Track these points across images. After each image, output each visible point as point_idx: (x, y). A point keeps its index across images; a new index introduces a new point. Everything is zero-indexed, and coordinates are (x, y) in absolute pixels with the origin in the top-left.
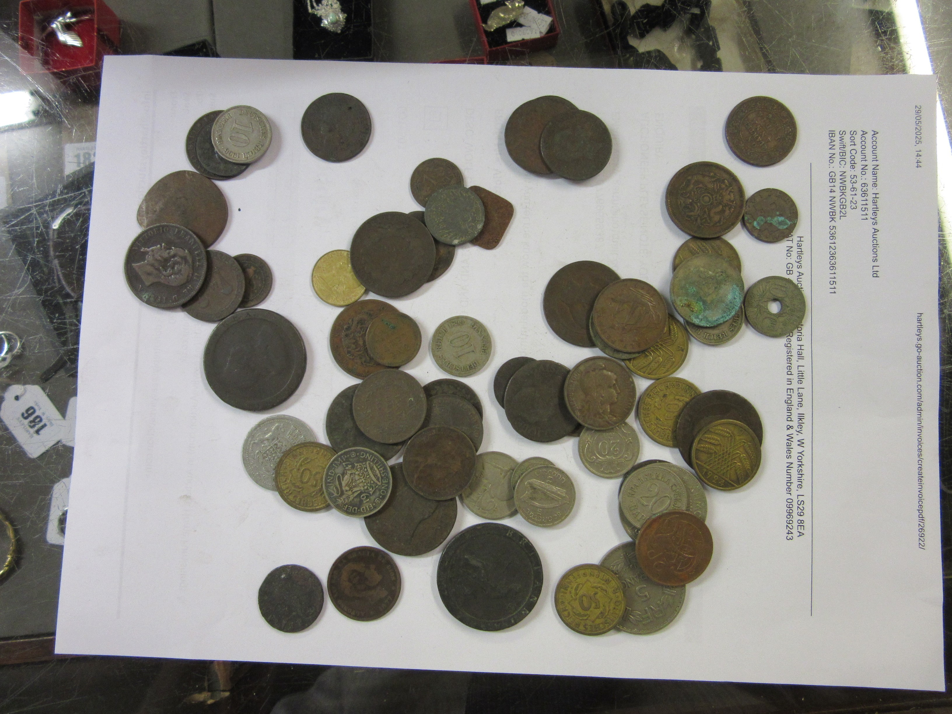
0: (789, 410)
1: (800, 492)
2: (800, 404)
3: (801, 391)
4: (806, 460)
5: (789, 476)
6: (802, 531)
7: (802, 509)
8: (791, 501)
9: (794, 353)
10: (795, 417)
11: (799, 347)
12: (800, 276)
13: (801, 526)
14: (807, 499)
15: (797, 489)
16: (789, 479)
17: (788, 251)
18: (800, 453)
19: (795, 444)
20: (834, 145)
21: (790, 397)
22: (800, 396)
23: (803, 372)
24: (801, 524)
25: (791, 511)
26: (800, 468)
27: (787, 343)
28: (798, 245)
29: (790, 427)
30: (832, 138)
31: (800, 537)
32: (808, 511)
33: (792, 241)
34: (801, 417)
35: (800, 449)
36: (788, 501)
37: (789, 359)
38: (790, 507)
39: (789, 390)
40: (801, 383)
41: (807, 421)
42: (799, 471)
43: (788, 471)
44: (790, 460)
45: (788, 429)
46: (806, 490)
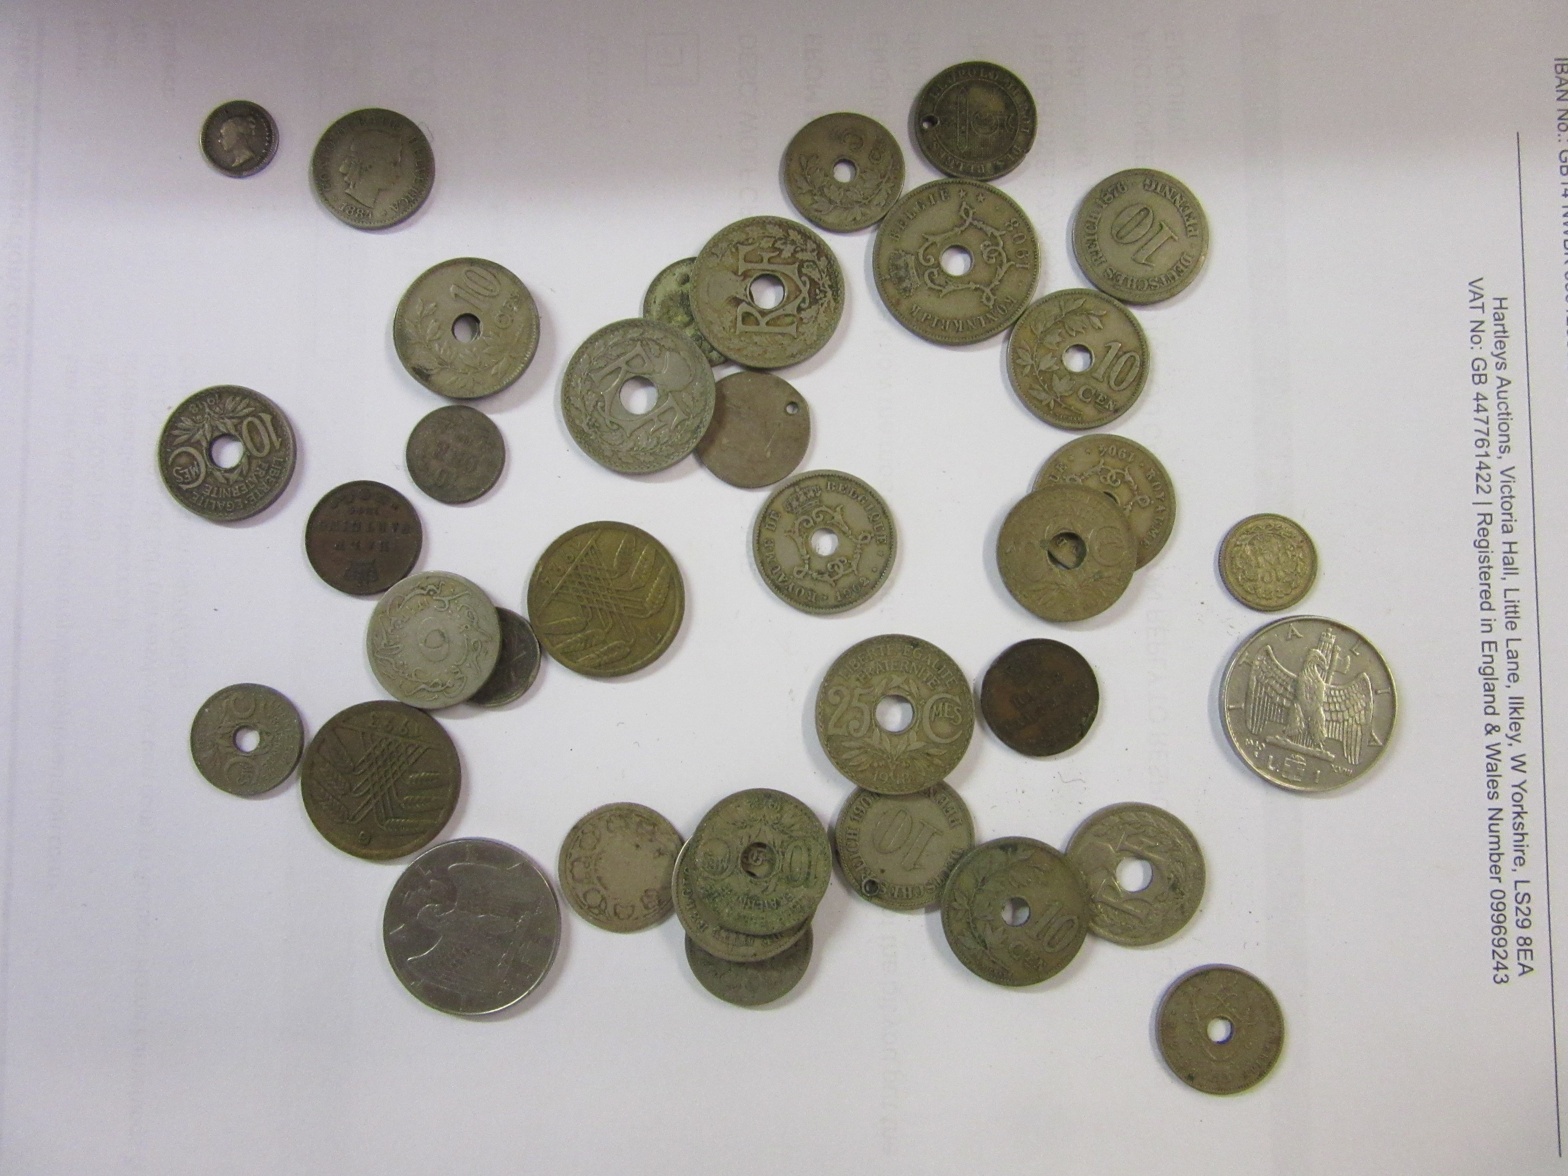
0: (1489, 690)
2: (1514, 677)
3: (1513, 646)
5: (1496, 840)
7: (1527, 912)
8: (1500, 895)
9: (1496, 560)
10: (1502, 705)
11: (1506, 548)
12: (1502, 386)
13: (1525, 951)
14: (1537, 889)
15: (1514, 867)
16: (1496, 846)
17: (1473, 331)
18: (1519, 786)
19: (1505, 765)
21: (1489, 659)
22: (1513, 656)
23: (1517, 604)
24: (1526, 947)
25: (1501, 918)
26: (1519, 820)
27: (1479, 538)
28: (1497, 316)
29: (1491, 729)
31: (1524, 975)
32: (1538, 918)
33: (1483, 307)
34: (1516, 703)
35: (1518, 777)
36: (1496, 895)
37: (1485, 575)
38: (1498, 909)
39: (1486, 646)
40: (1512, 629)
41: (1530, 712)
42: (1516, 826)
43: (1493, 828)
44: (1495, 804)
45: (1489, 732)
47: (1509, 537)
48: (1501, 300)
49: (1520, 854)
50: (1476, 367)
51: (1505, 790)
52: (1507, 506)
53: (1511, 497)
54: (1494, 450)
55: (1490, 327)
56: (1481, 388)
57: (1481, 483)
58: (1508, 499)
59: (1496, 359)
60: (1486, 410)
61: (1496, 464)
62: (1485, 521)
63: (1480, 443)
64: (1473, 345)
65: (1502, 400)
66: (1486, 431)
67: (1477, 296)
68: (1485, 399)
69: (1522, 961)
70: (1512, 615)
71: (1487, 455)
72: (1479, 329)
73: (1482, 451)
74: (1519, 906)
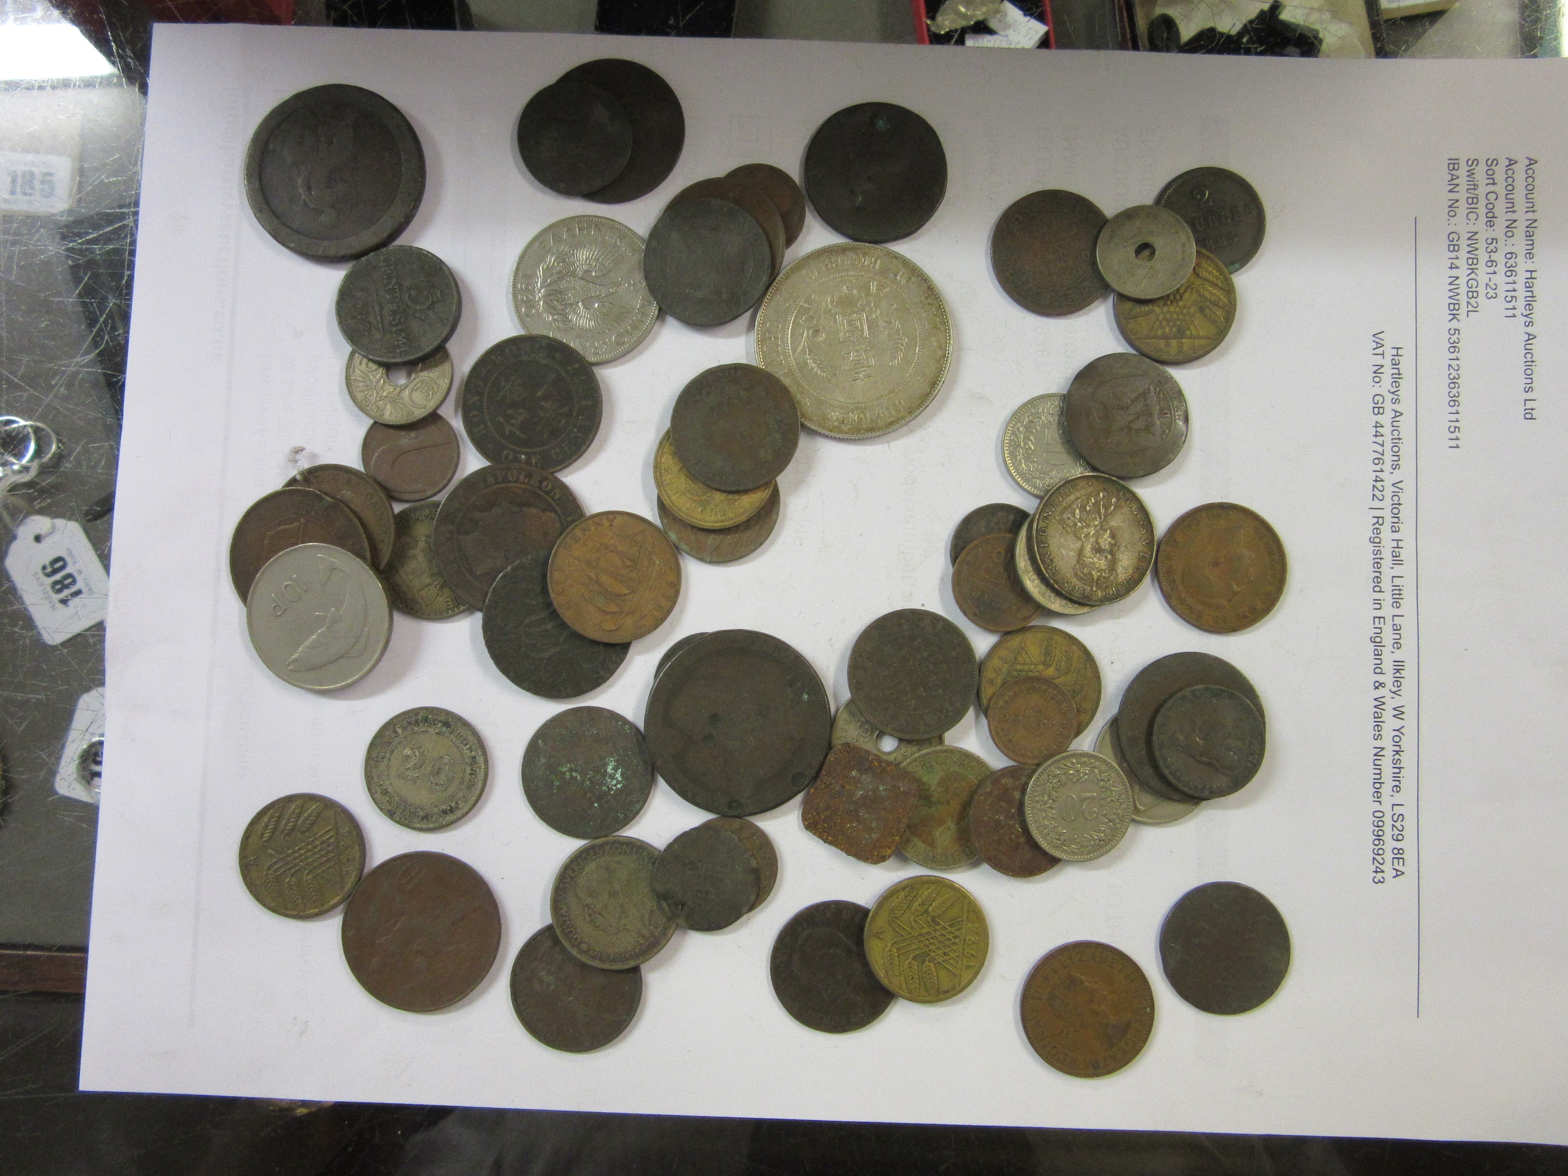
1: (1398, 798)
4: (1408, 743)
6: (1401, 868)
20: (1458, 185)
30: (1454, 172)
46: (1407, 796)
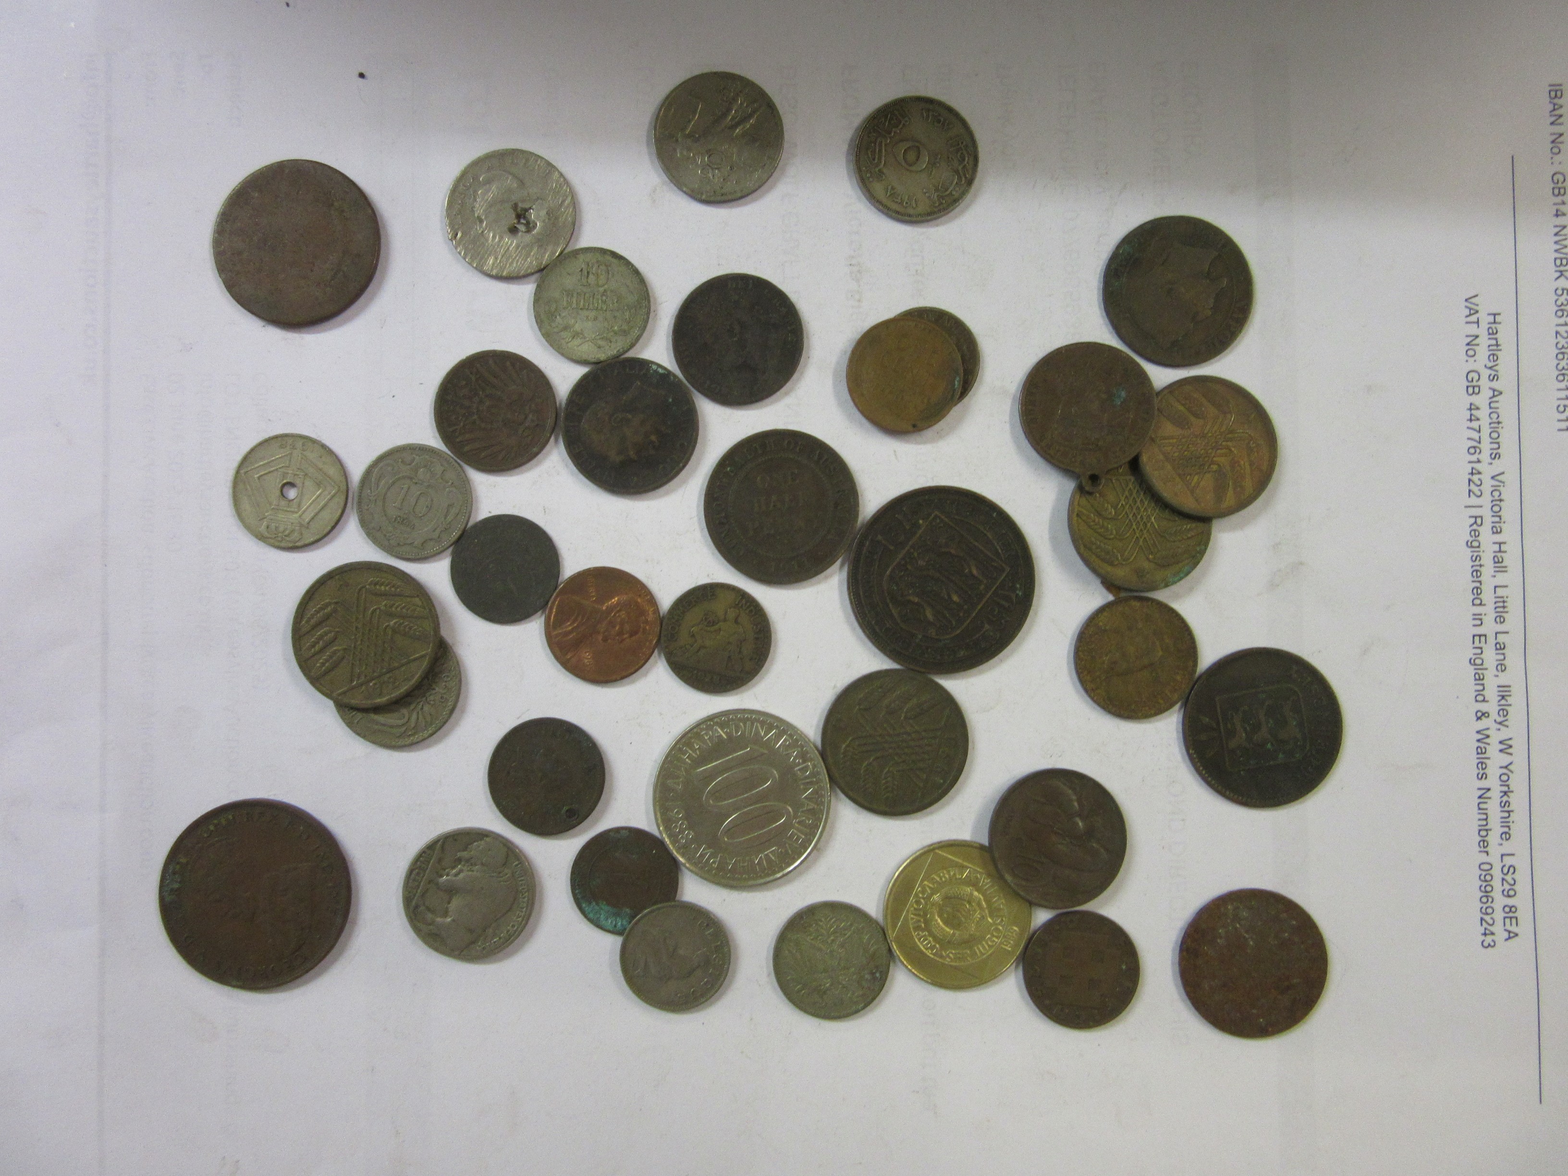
47: (1498, 538)
48: (1495, 315)
49: (1506, 830)
50: (1470, 378)
51: (1493, 771)
52: (1496, 509)
53: (1501, 500)
54: (1485, 456)
55: (1484, 341)
56: (1475, 399)
57: (1473, 487)
58: (1498, 503)
59: (1489, 372)
60: (1478, 419)
61: (1487, 470)
62: (1476, 522)
63: (1472, 451)
64: (1468, 358)
65: (1493, 410)
66: (1478, 439)
67: (1472, 312)
68: (1478, 408)
69: (1508, 927)
70: (1501, 610)
71: (1479, 461)
72: (1474, 342)
73: (1474, 458)
74: (1506, 877)
